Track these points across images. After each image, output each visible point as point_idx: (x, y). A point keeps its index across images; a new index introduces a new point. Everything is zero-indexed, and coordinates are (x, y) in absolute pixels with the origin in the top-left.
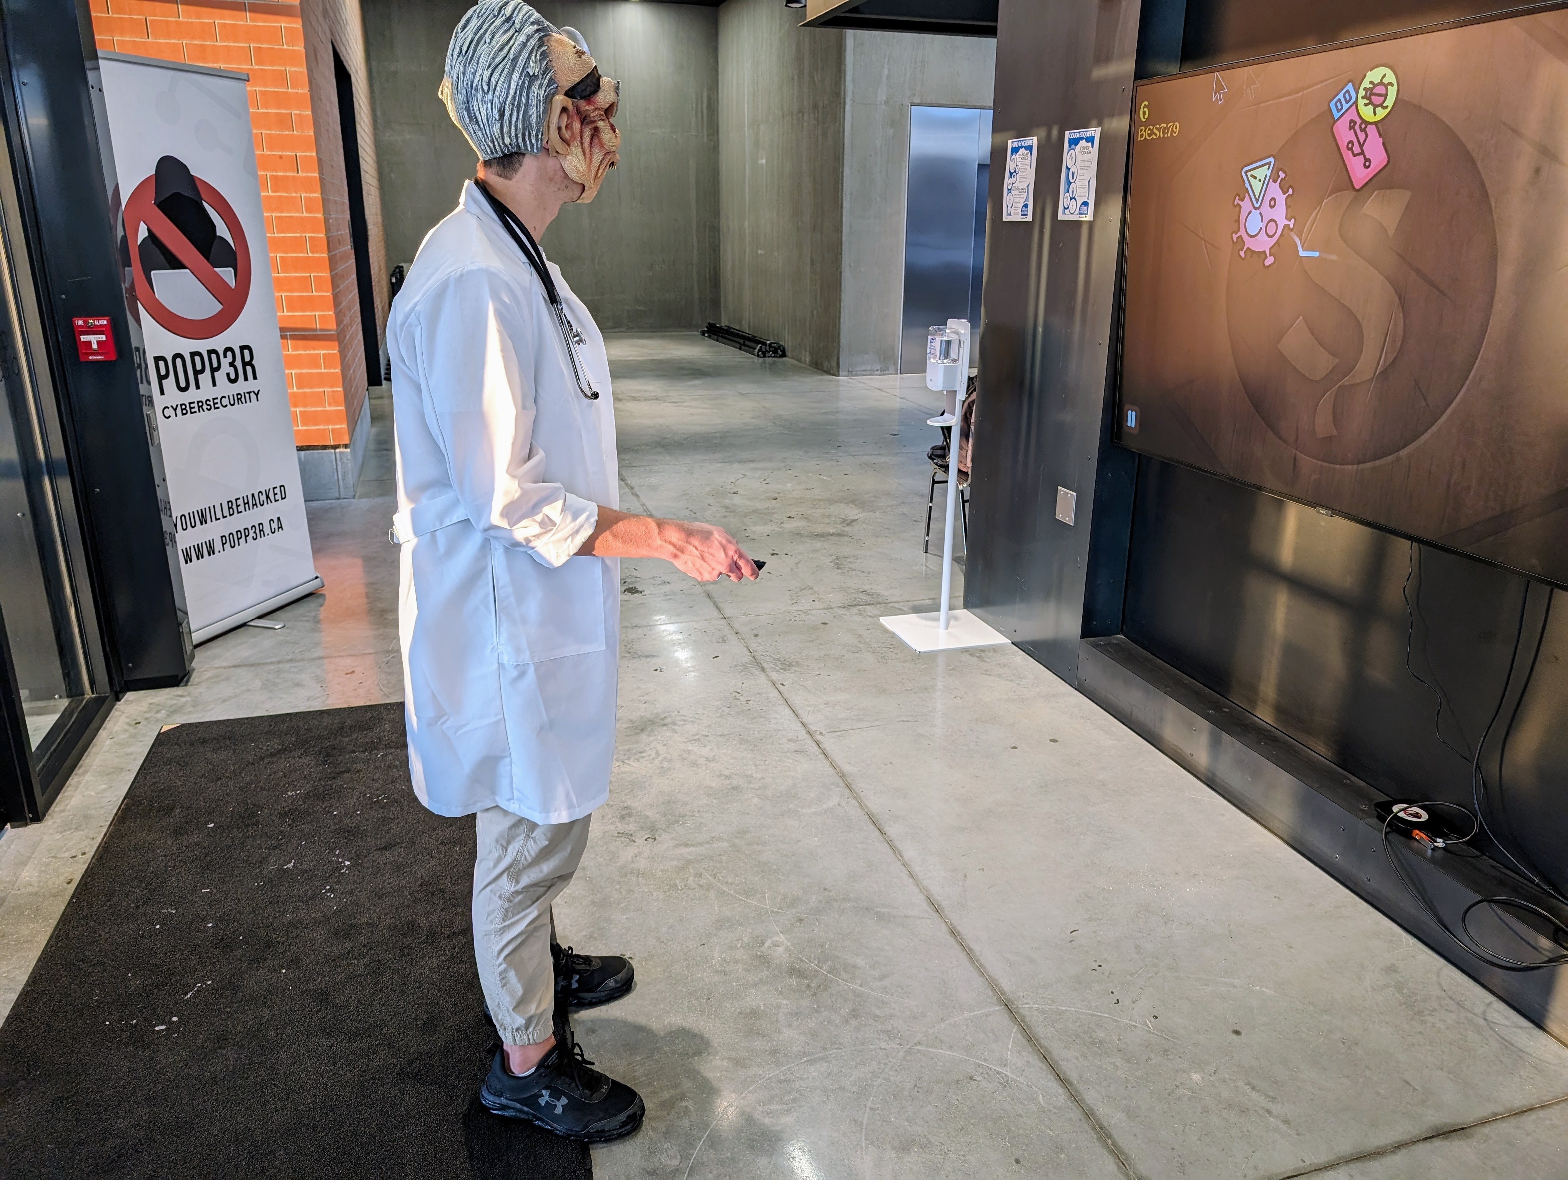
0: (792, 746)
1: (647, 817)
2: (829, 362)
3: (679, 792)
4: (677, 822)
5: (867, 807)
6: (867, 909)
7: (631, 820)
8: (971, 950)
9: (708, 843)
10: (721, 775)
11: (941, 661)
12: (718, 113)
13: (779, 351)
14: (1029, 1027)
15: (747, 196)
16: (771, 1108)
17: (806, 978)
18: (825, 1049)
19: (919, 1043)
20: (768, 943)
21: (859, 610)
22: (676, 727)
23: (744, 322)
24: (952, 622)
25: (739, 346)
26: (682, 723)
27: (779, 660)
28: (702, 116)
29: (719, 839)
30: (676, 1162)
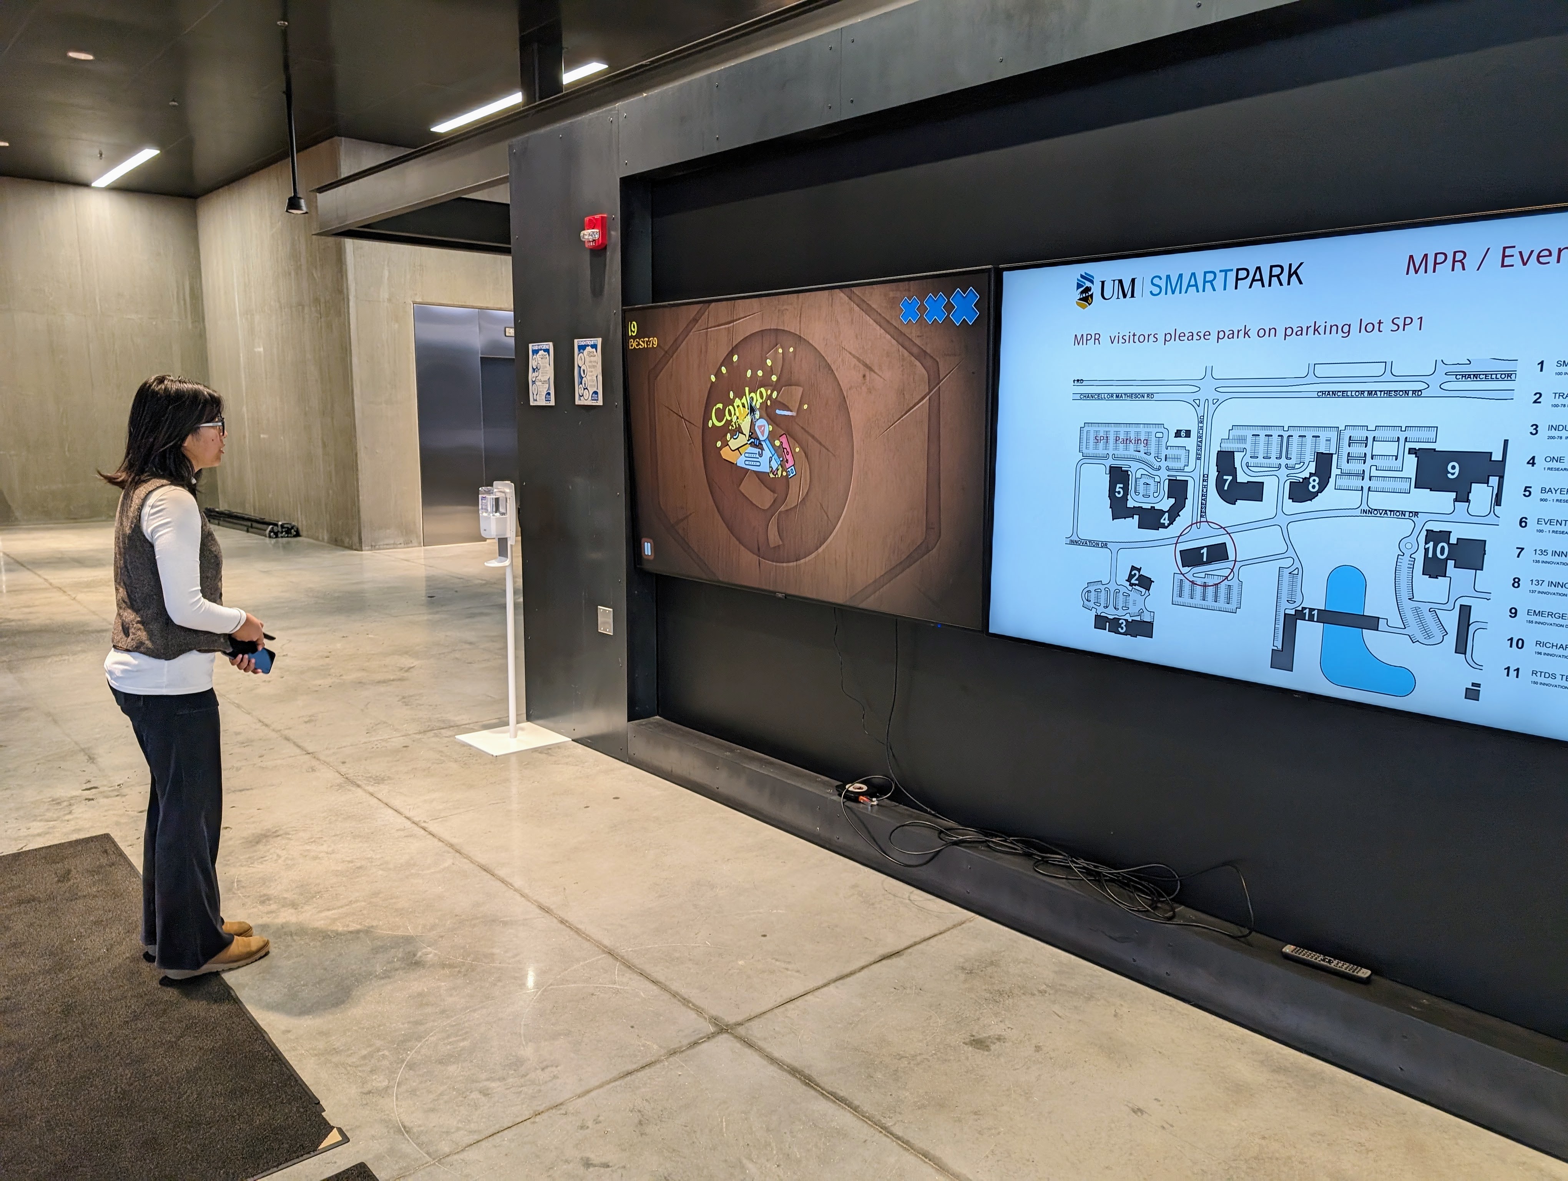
0: (402, 833)
1: (285, 898)
2: (350, 538)
3: (309, 878)
4: (315, 897)
5: (477, 862)
6: (493, 921)
7: (271, 902)
8: (577, 928)
9: (347, 905)
10: (343, 862)
11: (513, 759)
12: (202, 300)
13: (291, 531)
14: (627, 961)
15: (244, 383)
16: (450, 1040)
17: (456, 967)
18: (482, 1002)
19: (551, 985)
20: (419, 954)
21: (435, 733)
22: (290, 836)
23: (247, 505)
24: (520, 733)
25: (245, 528)
26: (294, 832)
27: (370, 777)
28: (185, 304)
29: (357, 901)
30: (386, 1083)
